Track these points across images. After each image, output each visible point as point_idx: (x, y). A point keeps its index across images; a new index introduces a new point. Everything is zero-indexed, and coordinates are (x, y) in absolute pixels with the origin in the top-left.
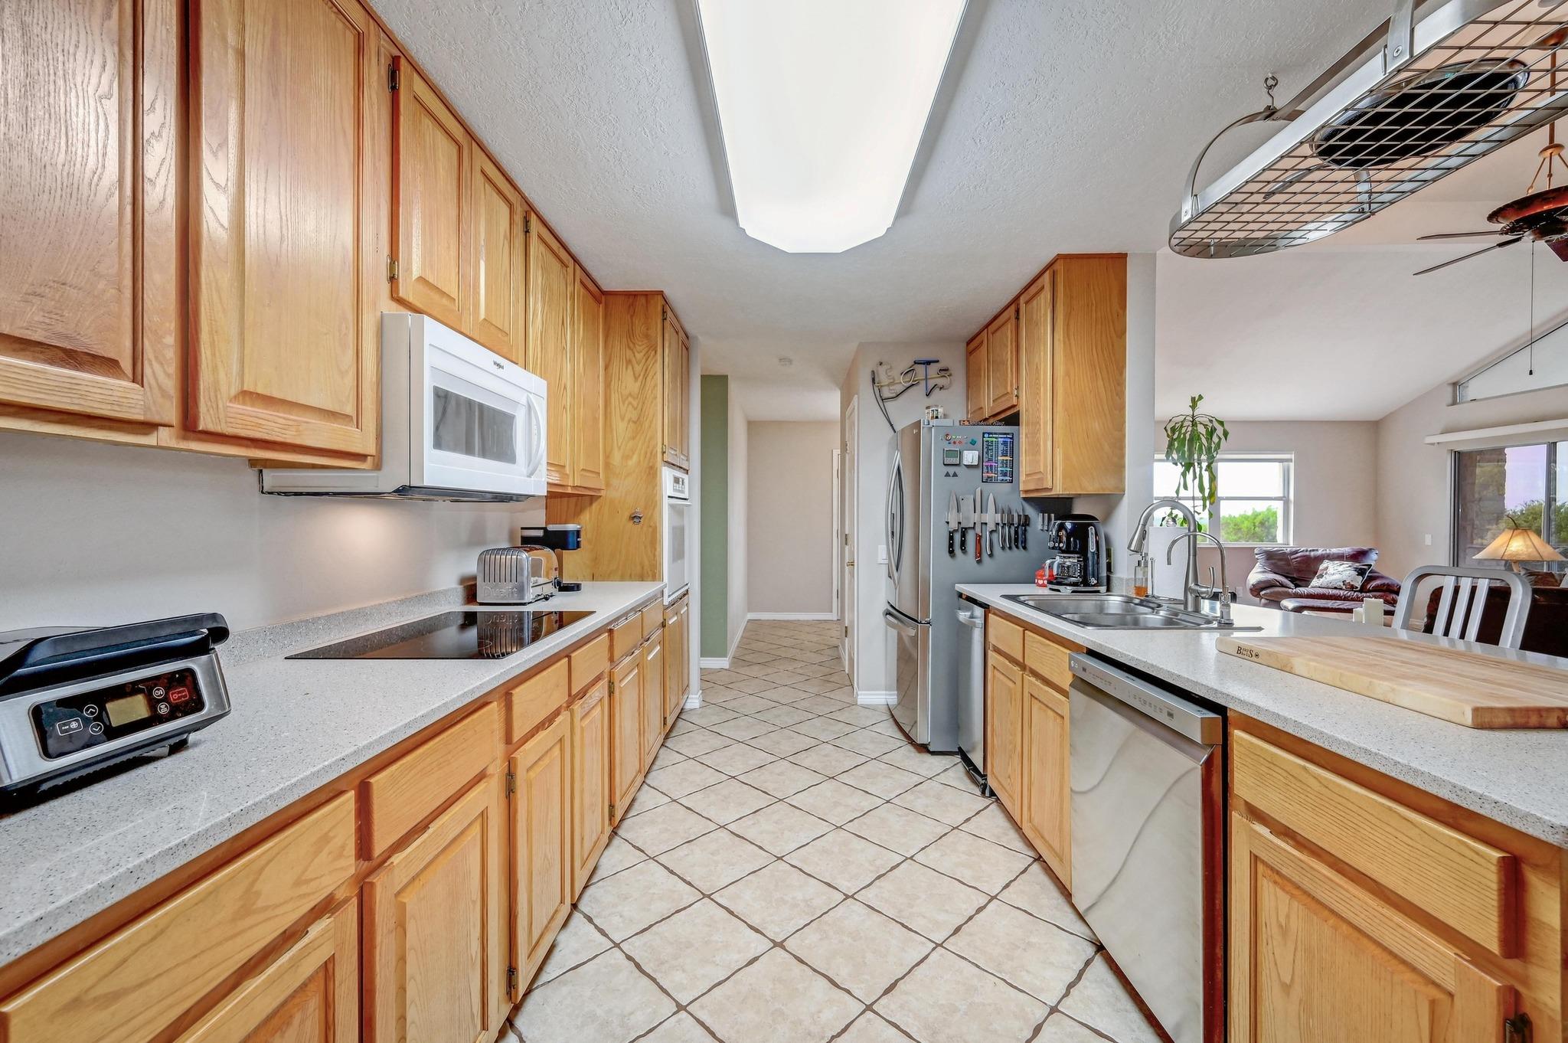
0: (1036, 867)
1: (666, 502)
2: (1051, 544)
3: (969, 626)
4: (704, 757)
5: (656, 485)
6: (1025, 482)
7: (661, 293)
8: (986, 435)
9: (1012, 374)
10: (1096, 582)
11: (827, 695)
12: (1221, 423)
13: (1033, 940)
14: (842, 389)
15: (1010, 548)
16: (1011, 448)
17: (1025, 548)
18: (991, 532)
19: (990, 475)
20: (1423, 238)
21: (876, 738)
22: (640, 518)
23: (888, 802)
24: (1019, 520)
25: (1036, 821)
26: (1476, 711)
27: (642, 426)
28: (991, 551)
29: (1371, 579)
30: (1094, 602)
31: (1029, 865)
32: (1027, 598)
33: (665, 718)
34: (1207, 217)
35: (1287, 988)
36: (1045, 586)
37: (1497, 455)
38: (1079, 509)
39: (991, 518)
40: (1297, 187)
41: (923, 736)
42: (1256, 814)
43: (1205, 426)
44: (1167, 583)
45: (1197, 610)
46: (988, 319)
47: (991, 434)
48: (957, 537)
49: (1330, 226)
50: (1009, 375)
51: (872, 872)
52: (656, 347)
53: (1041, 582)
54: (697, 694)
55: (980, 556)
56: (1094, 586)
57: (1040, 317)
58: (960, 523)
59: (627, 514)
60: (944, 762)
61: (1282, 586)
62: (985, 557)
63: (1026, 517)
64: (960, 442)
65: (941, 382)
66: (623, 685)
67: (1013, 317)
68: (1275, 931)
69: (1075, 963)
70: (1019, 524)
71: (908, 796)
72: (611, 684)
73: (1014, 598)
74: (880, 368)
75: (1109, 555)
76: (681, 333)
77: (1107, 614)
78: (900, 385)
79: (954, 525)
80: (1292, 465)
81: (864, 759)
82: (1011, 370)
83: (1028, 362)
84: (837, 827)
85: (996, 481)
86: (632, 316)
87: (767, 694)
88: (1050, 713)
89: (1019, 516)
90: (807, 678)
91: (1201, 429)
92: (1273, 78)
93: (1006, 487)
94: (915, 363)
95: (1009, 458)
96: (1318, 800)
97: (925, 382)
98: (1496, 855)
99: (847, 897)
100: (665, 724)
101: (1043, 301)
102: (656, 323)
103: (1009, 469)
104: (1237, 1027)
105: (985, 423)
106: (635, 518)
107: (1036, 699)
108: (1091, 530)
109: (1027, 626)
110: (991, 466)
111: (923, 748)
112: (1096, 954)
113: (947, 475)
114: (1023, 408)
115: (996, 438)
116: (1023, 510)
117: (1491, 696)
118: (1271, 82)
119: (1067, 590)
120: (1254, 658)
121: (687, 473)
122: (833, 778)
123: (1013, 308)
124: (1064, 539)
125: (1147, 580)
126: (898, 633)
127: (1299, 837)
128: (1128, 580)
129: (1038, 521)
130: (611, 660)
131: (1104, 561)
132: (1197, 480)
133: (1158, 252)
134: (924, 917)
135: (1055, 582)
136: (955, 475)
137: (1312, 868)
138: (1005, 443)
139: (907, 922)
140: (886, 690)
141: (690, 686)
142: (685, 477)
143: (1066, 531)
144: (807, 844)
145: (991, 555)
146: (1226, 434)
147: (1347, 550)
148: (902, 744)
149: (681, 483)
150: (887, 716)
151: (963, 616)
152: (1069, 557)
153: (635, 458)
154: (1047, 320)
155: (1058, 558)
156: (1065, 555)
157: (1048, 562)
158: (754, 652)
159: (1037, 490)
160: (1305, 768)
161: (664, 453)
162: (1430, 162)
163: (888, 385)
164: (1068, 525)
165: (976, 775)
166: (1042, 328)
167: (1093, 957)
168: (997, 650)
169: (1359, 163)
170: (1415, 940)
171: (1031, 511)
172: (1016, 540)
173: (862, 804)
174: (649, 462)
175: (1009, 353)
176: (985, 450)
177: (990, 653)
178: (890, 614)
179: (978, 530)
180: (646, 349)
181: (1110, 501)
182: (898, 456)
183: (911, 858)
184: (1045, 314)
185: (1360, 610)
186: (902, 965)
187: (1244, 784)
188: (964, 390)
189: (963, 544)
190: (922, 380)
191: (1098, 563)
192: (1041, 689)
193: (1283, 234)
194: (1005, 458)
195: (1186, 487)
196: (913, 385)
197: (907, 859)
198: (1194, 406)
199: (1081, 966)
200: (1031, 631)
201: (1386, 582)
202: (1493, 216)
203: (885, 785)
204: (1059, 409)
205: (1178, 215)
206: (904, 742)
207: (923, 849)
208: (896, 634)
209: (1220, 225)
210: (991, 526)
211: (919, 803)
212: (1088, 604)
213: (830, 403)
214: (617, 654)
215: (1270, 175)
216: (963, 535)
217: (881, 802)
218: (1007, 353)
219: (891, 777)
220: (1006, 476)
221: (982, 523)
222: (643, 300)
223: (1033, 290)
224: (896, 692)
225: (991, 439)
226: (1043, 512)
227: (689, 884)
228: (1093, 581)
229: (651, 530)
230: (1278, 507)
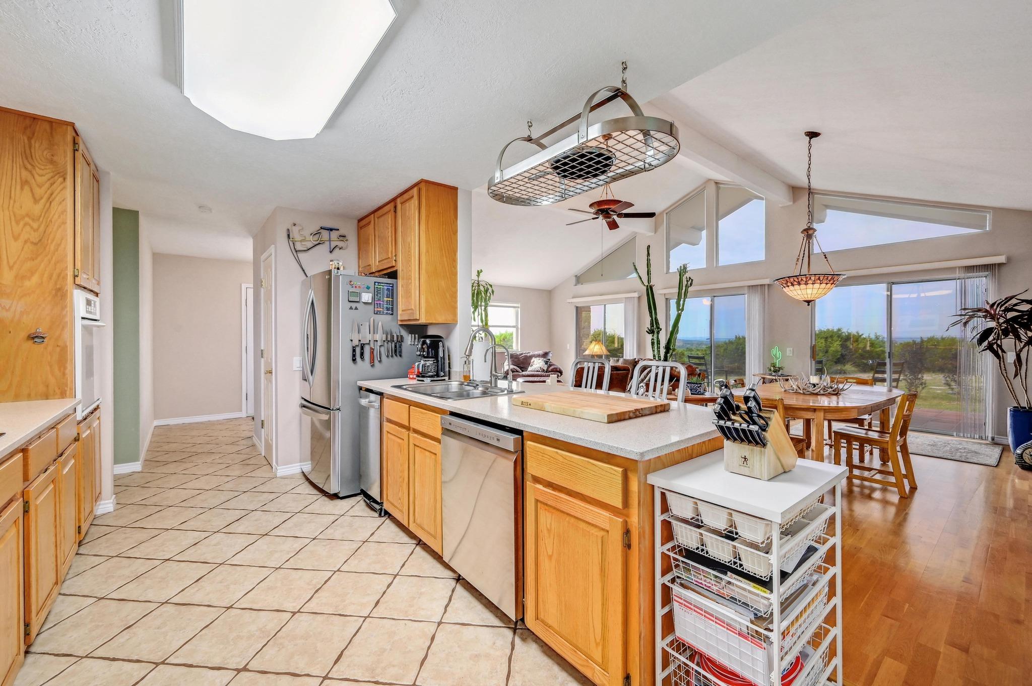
0: (418, 549)
1: (79, 324)
2: (418, 353)
3: (366, 407)
4: (129, 552)
5: (66, 307)
6: (401, 315)
7: (72, 125)
8: (376, 284)
9: (392, 246)
10: (443, 374)
11: (249, 475)
12: (491, 286)
13: (423, 590)
14: (255, 238)
15: (392, 356)
16: (392, 293)
17: (400, 356)
18: (380, 346)
19: (379, 309)
20: (570, 209)
21: (297, 498)
22: (43, 338)
23: (314, 539)
24: (398, 338)
25: (418, 521)
26: (608, 416)
27: (45, 248)
28: (380, 358)
29: (550, 366)
30: (444, 386)
31: (414, 549)
32: (407, 386)
33: (79, 527)
34: (506, 183)
35: (550, 557)
36: (415, 379)
37: (588, 309)
38: (431, 331)
39: (379, 336)
40: (542, 179)
41: (334, 488)
42: (536, 480)
43: (484, 287)
44: (480, 371)
45: (496, 386)
46: (375, 208)
47: (380, 283)
48: (358, 350)
49: (551, 200)
50: (390, 246)
51: (311, 589)
52: (66, 174)
53: (411, 376)
54: (111, 499)
55: (373, 362)
56: (442, 377)
57: (411, 215)
58: (360, 341)
59: (23, 334)
60: (350, 502)
61: (517, 371)
62: (376, 362)
63: (402, 336)
64: (359, 287)
65: (340, 244)
66: (38, 502)
67: (393, 209)
68: (545, 532)
69: (447, 593)
70: (397, 341)
71: (329, 531)
72: (26, 504)
73: (399, 387)
74: (294, 227)
75: (449, 359)
76: (93, 167)
77: (450, 392)
78: (309, 242)
79: (356, 342)
80: (519, 309)
81: (289, 515)
82: (392, 244)
83: (404, 241)
84: (277, 569)
85: (383, 314)
86: (30, 139)
87: (190, 485)
88: (427, 453)
89: (397, 336)
90: (228, 465)
91: (482, 288)
92: (531, 123)
93: (389, 317)
94: (321, 228)
95: (391, 299)
96: (563, 466)
97: (328, 242)
98: (621, 470)
99: (294, 613)
100: (79, 533)
101: (413, 205)
102: (65, 152)
103: (391, 306)
104: (529, 587)
105: (373, 275)
106: (34, 337)
107: (418, 446)
108: (441, 344)
109: (410, 403)
110: (380, 304)
111: (335, 496)
112: (456, 584)
113: (351, 308)
114: (400, 268)
115: (383, 286)
116: (400, 332)
117: (611, 409)
118: (530, 124)
119: (427, 380)
120: (529, 406)
121: (97, 296)
122: (266, 534)
123: (392, 204)
124: (426, 349)
125: (470, 371)
126: (312, 418)
127: (554, 486)
128: (460, 372)
129: (409, 339)
130: (26, 478)
131: (447, 361)
132: (480, 316)
133: (472, 191)
134: (354, 604)
135: (421, 375)
136: (356, 309)
137: (560, 497)
138: (388, 290)
139: (343, 612)
140: (301, 462)
141: (102, 493)
142: (97, 300)
143: (427, 345)
144: (253, 589)
145: (380, 361)
146: (493, 292)
147: (541, 352)
148: (315, 498)
149: (92, 305)
150: (303, 480)
151: (364, 402)
152: (428, 361)
153: (35, 279)
154: (415, 217)
155: (422, 361)
156: (426, 359)
157: (417, 364)
158: (167, 453)
159: (409, 320)
160: (557, 453)
161: (75, 276)
162: (587, 183)
163: (301, 241)
164: (428, 341)
165: (373, 503)
166: (413, 222)
167: (456, 586)
168: (389, 421)
169: (565, 176)
170: (597, 514)
171: (404, 333)
172: (396, 351)
173: (294, 546)
174: (56, 283)
175: (390, 232)
176: (376, 293)
177: (385, 424)
178: (304, 406)
179: (372, 345)
180: (51, 174)
181: (450, 326)
182: (311, 295)
183: (338, 570)
184: (415, 213)
185: (548, 380)
186: (344, 640)
187: (533, 467)
188: (357, 252)
189: (362, 354)
190: (327, 241)
191: (444, 363)
192: (422, 440)
193: (533, 199)
194: (389, 299)
195: (475, 320)
196: (320, 243)
197: (335, 572)
198: (478, 276)
199: (450, 593)
200: (413, 406)
201: (555, 367)
202: (591, 205)
203: (310, 528)
204: (423, 272)
205: (492, 179)
206: (320, 495)
207: (345, 562)
208: (310, 419)
209: (511, 188)
210: (379, 343)
211: (336, 533)
212: (439, 387)
213: (244, 248)
214: (32, 473)
215: (534, 171)
216: (362, 348)
217: (309, 540)
218: (389, 232)
219: (314, 522)
220: (389, 310)
221: (374, 341)
222: (47, 126)
223: (406, 196)
224: (310, 462)
225: (379, 287)
226: (412, 334)
227: (138, 661)
228: (442, 374)
229: (58, 349)
230: (514, 330)
